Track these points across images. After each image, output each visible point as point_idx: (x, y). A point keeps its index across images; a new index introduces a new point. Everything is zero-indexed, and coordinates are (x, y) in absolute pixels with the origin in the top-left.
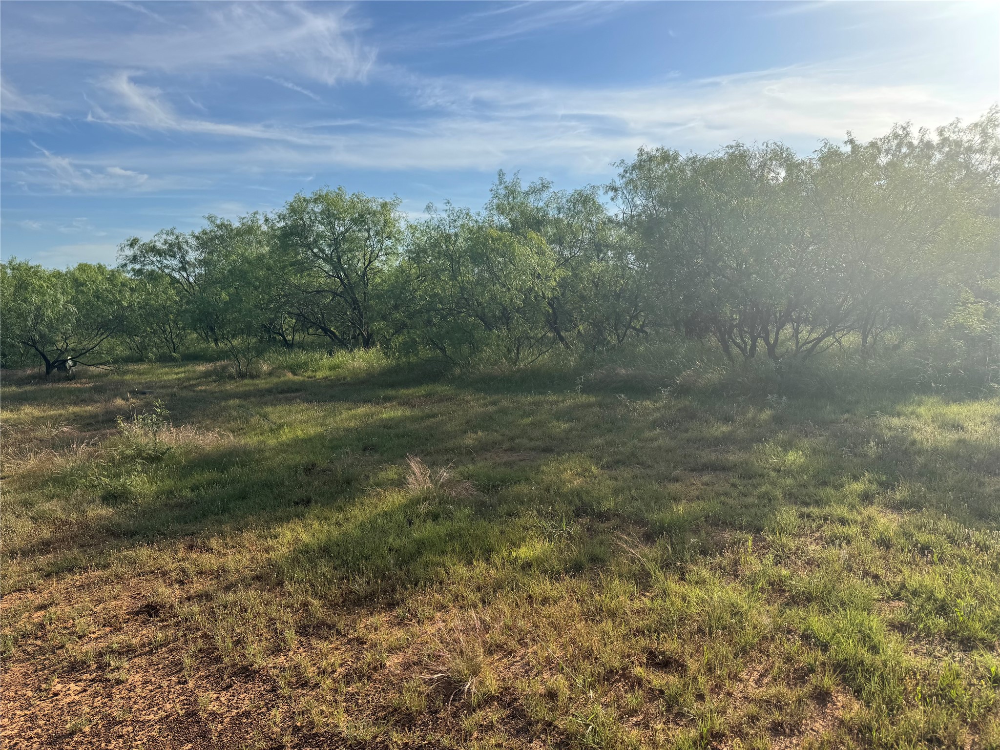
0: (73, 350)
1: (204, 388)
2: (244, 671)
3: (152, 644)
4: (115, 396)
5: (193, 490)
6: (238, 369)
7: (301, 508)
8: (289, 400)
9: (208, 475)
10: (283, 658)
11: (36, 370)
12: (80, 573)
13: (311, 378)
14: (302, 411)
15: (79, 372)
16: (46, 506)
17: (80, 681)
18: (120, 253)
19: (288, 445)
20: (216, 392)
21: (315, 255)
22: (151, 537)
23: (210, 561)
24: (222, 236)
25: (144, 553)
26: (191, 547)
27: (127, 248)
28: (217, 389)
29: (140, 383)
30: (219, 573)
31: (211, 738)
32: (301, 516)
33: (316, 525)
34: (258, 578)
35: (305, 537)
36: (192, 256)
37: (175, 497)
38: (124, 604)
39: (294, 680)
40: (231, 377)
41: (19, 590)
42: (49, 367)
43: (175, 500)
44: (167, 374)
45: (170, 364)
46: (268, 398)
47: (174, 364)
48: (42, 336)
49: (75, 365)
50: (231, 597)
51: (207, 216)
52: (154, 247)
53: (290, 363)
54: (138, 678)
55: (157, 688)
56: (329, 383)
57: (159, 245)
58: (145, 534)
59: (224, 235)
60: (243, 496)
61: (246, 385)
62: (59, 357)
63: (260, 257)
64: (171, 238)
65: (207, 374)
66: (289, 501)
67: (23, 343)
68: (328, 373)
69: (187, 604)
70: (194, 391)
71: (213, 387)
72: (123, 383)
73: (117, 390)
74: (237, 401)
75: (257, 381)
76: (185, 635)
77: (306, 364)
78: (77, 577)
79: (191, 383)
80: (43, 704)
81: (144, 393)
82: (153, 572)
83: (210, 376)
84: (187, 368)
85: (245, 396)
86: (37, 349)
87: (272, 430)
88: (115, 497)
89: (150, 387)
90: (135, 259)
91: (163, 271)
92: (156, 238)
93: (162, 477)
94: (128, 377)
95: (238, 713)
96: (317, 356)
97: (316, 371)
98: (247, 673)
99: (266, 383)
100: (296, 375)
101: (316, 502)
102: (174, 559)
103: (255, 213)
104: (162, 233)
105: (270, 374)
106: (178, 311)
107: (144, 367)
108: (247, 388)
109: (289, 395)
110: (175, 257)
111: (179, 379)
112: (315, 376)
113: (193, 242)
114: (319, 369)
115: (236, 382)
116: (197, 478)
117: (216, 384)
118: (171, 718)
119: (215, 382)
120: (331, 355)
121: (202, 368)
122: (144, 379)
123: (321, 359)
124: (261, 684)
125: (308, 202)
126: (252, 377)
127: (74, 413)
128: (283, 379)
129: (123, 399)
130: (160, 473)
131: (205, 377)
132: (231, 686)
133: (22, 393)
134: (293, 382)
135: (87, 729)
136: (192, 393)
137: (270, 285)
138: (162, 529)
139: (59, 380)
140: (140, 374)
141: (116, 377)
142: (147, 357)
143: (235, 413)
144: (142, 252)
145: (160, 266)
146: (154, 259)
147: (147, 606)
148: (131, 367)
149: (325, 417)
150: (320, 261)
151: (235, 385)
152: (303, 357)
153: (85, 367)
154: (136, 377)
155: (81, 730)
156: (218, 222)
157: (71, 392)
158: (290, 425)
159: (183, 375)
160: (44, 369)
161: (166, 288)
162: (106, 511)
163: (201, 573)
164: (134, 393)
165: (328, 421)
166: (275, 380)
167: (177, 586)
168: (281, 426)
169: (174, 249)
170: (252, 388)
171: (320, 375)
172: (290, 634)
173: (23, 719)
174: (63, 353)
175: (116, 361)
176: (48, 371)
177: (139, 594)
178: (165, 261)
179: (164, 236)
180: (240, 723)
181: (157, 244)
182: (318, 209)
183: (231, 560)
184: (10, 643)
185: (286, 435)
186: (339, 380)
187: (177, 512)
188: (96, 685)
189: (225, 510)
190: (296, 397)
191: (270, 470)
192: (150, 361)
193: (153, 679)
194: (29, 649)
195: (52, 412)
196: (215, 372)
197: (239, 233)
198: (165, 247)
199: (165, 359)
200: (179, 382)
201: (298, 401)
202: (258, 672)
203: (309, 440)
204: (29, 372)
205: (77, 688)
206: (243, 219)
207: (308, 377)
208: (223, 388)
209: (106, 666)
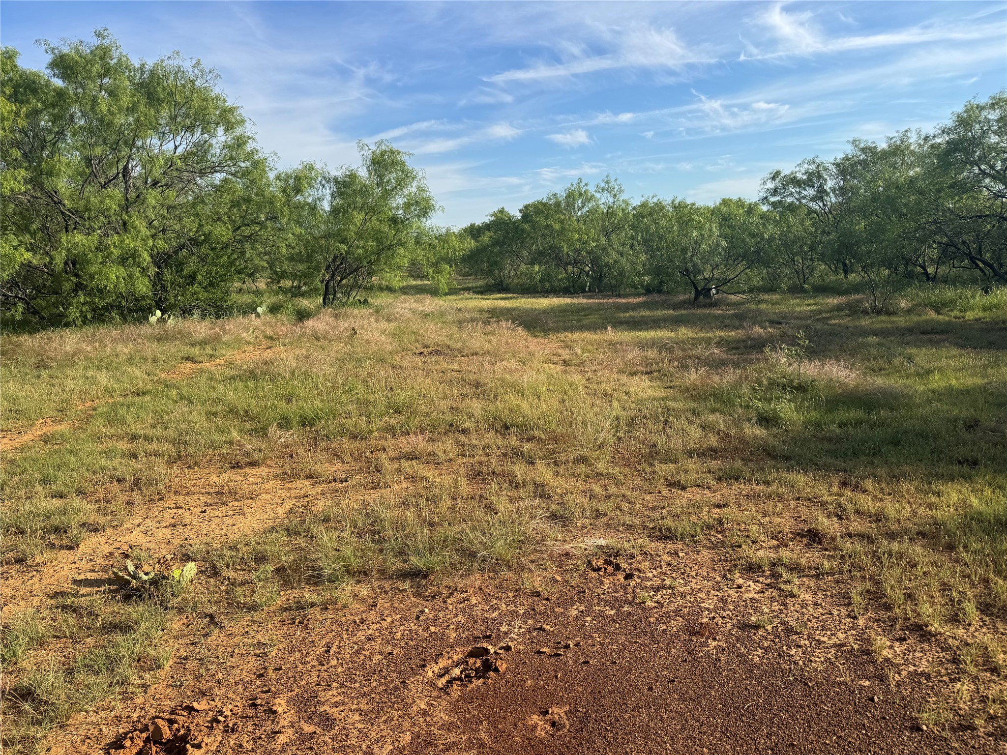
0: (718, 280)
1: (837, 322)
2: (917, 629)
3: (818, 569)
4: (754, 324)
5: (840, 426)
6: (873, 304)
7: (966, 469)
8: (935, 342)
9: (856, 414)
10: (963, 631)
11: (687, 296)
12: (745, 483)
13: (959, 318)
14: (955, 356)
15: (722, 299)
16: (711, 417)
17: (758, 582)
18: (762, 186)
19: (940, 394)
20: (851, 327)
21: (983, 172)
22: (805, 465)
23: (867, 503)
24: (864, 161)
25: (800, 479)
26: (844, 484)
27: (769, 181)
28: (851, 324)
29: (775, 313)
30: (878, 518)
31: (889, 685)
32: (968, 478)
33: (988, 492)
34: (922, 534)
35: (975, 502)
36: (830, 184)
37: (823, 430)
38: (786, 523)
39: (980, 660)
40: (865, 312)
41: (698, 486)
42: (698, 294)
43: (823, 433)
44: (798, 305)
45: (799, 295)
46: (909, 338)
47: (803, 295)
48: (695, 266)
49: (717, 293)
50: (895, 546)
51: (851, 140)
52: (795, 178)
53: (933, 300)
54: (808, 597)
55: (827, 613)
56: (984, 326)
57: (799, 176)
58: (799, 460)
59: (867, 160)
60: (896, 443)
61: (882, 322)
62: (706, 285)
63: (912, 181)
64: (813, 167)
65: (839, 308)
66: (951, 458)
67: (680, 272)
68: (981, 314)
69: (849, 540)
70: (828, 325)
71: (846, 321)
72: (760, 312)
73: (756, 318)
74: (875, 339)
75: (893, 319)
76: (850, 571)
77: (953, 302)
78: (742, 486)
79: (824, 315)
80: (730, 592)
81: (780, 323)
82: (810, 499)
83: (843, 310)
84: (817, 300)
85: (883, 333)
86: (690, 278)
87: (918, 374)
88: (767, 419)
89: (784, 318)
90: (775, 192)
91: (800, 202)
92: (798, 169)
93: (808, 407)
94: (763, 306)
95: (916, 670)
96: (969, 293)
97: (965, 311)
98: (921, 632)
99: (906, 321)
100: (941, 314)
101: (986, 466)
102: (829, 491)
103: (906, 131)
104: (804, 162)
105: (909, 311)
106: (812, 241)
107: (775, 297)
108: (884, 326)
109: (933, 336)
110: (813, 187)
111: (811, 311)
112: (963, 317)
113: (833, 169)
114: (970, 308)
115: (871, 318)
116: (843, 414)
117: (850, 319)
118: (845, 648)
119: (849, 316)
120: (986, 292)
121: (834, 301)
122: (778, 309)
123: (973, 297)
124: (939, 650)
125: (981, 108)
126: (888, 313)
127: (720, 337)
128: (924, 318)
129: (762, 328)
130: (806, 404)
131: (838, 311)
132: (905, 639)
133: (678, 315)
134: (938, 323)
135: (769, 628)
136: (826, 327)
137: (920, 212)
138: (814, 459)
139: (705, 306)
140: (773, 304)
141: (752, 306)
142: (780, 288)
143: (875, 352)
144: (783, 184)
145: (797, 197)
146: (793, 191)
147: (809, 531)
148: (766, 297)
149: (985, 367)
150: (987, 181)
151: (871, 321)
152: (949, 293)
153: (725, 295)
154: (770, 306)
155: (764, 627)
156: (862, 145)
157: (716, 317)
158: (941, 370)
159: (815, 307)
160: (693, 296)
161: (803, 219)
162: (761, 432)
163: (858, 512)
164: (772, 322)
165: (990, 371)
166: (916, 319)
167: (835, 519)
168: (930, 372)
169: (814, 177)
170: (889, 326)
171: (970, 315)
172: (970, 607)
173: (716, 598)
174: (709, 282)
175: (751, 290)
176: (696, 298)
177: (799, 517)
178: (803, 192)
179: (806, 166)
180: (920, 683)
181: (797, 175)
182: (994, 115)
183: (890, 508)
184: (699, 530)
185: (937, 382)
186: (997, 323)
187: (827, 446)
188: (772, 590)
189: (876, 453)
190: (944, 340)
191: (925, 420)
192: (782, 292)
193: (823, 604)
194: (713, 539)
195: (702, 335)
196: (849, 306)
197: (885, 155)
198: (805, 177)
199: (796, 290)
200: (811, 315)
201: (947, 345)
202: (935, 636)
203: (966, 392)
204: (682, 298)
205: (755, 587)
206: (891, 139)
207: (955, 317)
208: (857, 323)
209: (778, 576)
